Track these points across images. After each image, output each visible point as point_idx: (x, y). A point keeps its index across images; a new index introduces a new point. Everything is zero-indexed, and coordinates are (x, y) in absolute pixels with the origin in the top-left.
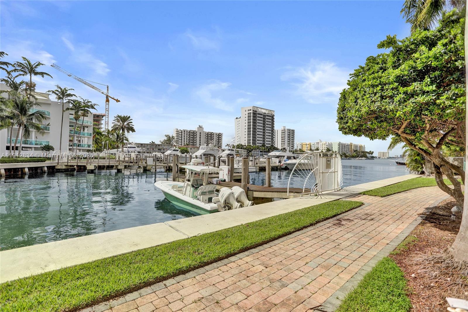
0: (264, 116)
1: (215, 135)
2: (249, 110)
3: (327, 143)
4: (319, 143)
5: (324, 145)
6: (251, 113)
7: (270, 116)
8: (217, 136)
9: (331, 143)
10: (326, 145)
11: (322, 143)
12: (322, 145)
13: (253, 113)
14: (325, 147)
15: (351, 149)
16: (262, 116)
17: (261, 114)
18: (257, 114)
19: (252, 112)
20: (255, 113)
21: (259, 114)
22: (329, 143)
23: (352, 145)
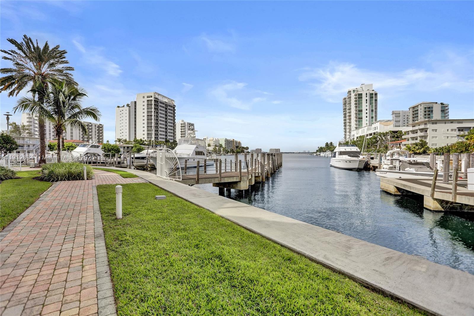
0: (166, 105)
1: (93, 127)
2: (148, 97)
3: (214, 139)
4: (206, 139)
5: (211, 141)
6: (151, 100)
7: (172, 107)
8: (96, 127)
9: (218, 139)
10: (212, 141)
11: (209, 140)
12: (209, 141)
13: (155, 101)
14: (213, 143)
15: (234, 145)
16: (164, 106)
17: (163, 103)
18: (159, 102)
19: (153, 99)
20: (156, 101)
21: (161, 103)
22: (216, 139)
23: (234, 141)
